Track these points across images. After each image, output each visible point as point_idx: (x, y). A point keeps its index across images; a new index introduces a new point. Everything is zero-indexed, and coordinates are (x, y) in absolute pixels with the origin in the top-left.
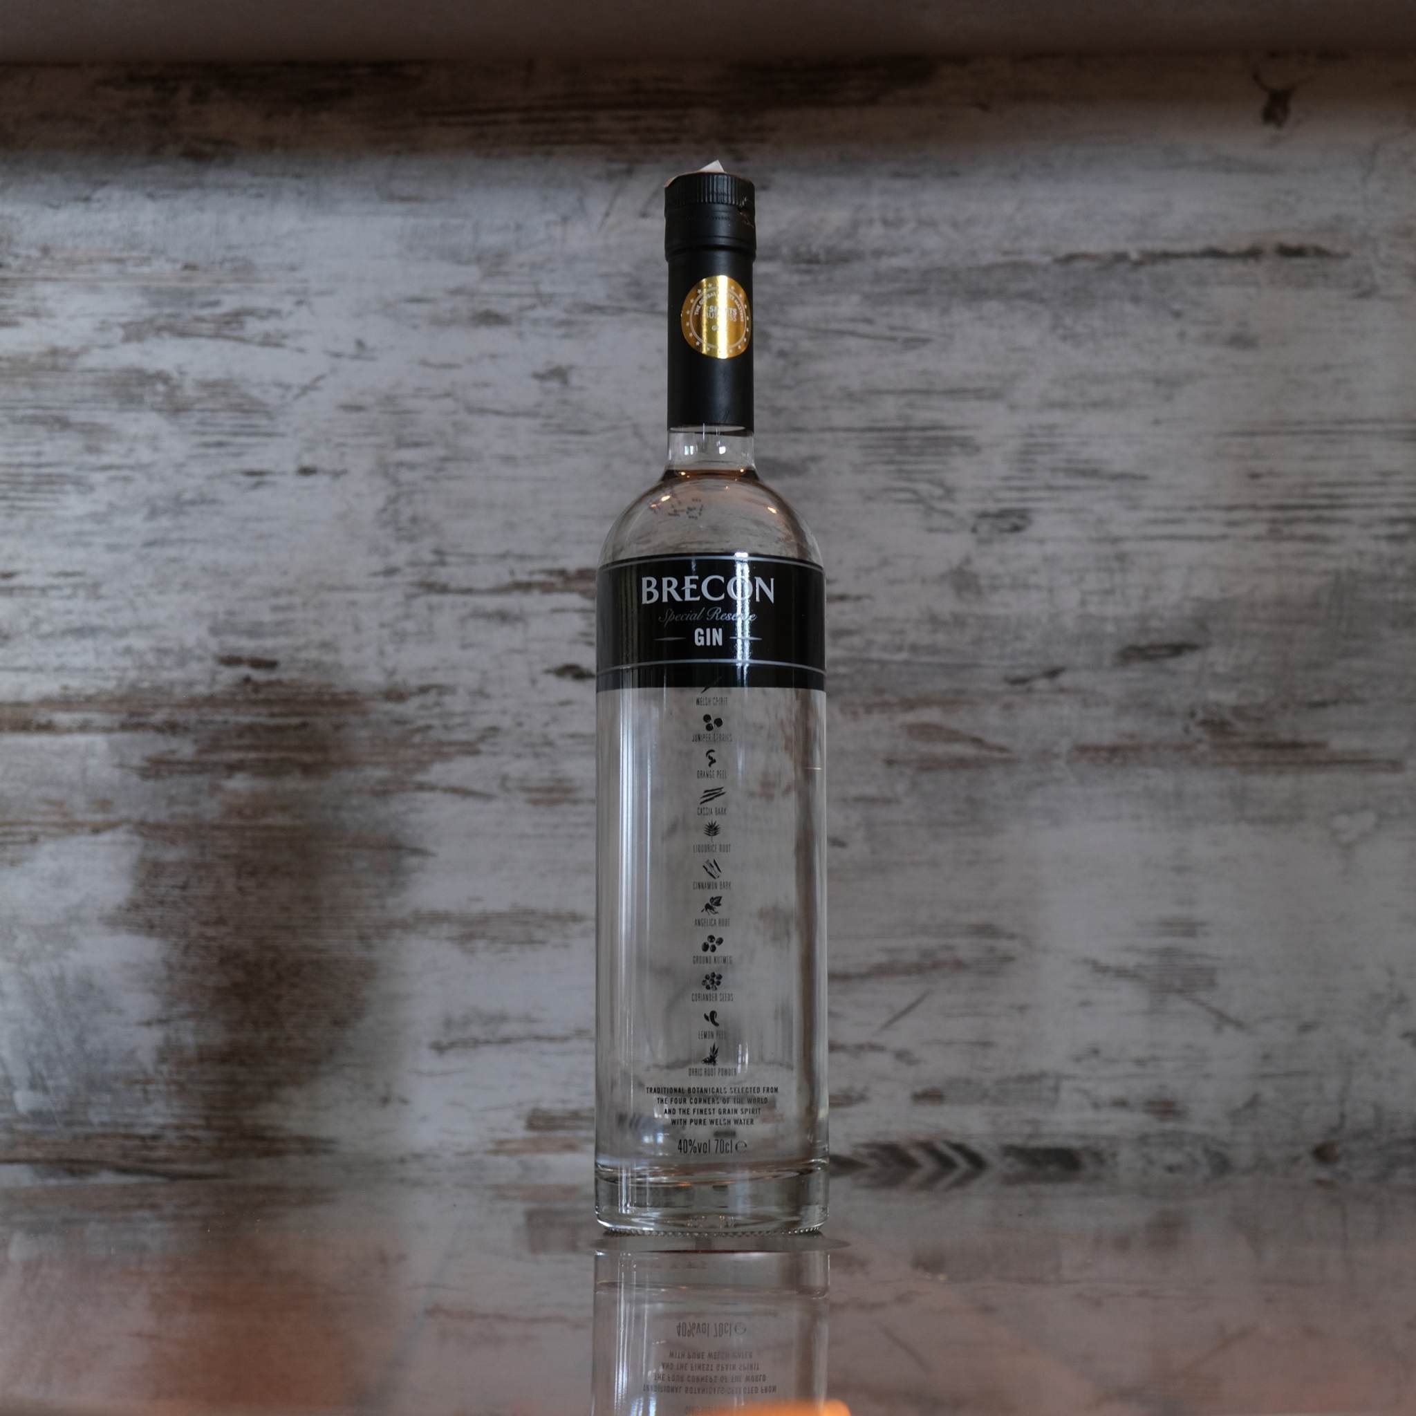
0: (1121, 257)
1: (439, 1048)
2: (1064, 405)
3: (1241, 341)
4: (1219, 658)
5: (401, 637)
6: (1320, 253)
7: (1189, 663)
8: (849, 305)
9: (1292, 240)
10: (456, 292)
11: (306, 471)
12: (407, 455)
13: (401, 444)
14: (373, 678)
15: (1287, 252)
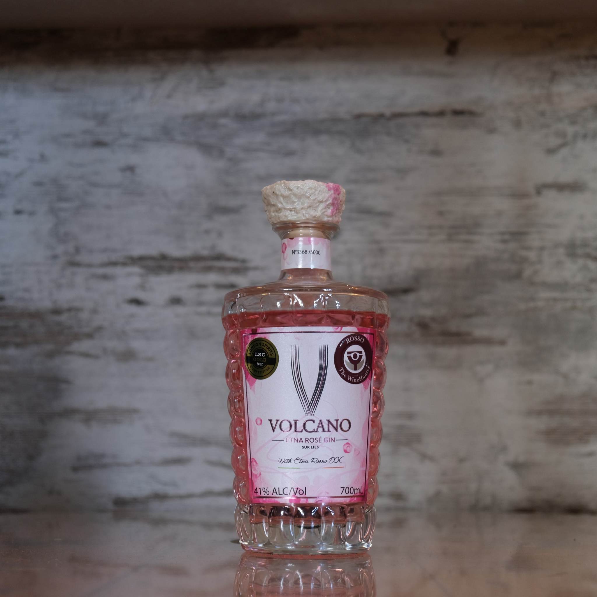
0: (381, 116)
1: (75, 469)
2: (356, 182)
3: (436, 152)
4: (425, 295)
5: (59, 286)
6: (471, 113)
7: (411, 297)
8: (260, 138)
9: (458, 107)
10: (86, 132)
11: (18, 212)
12: (64, 205)
13: (61, 199)
14: (47, 304)
15: (457, 113)
